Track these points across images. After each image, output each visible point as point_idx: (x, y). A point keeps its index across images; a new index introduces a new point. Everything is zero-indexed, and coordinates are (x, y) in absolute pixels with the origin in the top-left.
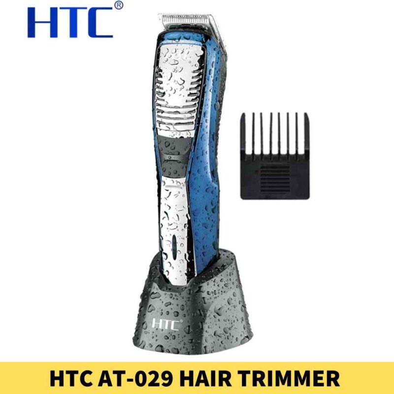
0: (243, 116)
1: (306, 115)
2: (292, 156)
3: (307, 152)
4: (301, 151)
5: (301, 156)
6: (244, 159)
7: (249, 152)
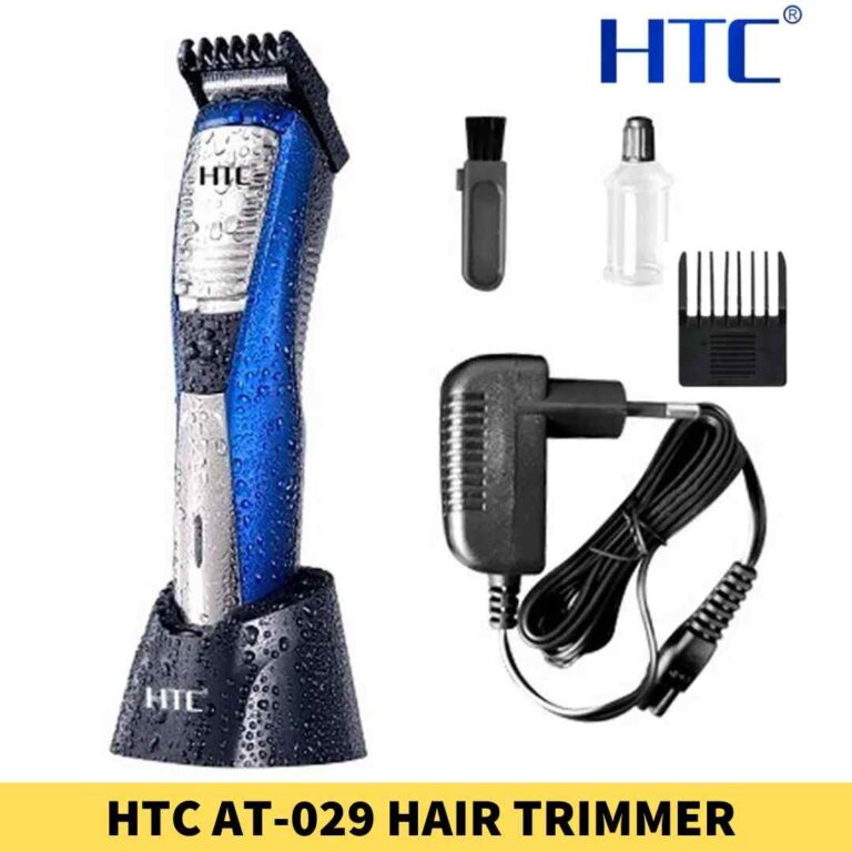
0: (684, 256)
1: (781, 256)
2: (760, 319)
3: (783, 313)
4: (774, 312)
5: (773, 319)
6: (685, 322)
7: (692, 312)
